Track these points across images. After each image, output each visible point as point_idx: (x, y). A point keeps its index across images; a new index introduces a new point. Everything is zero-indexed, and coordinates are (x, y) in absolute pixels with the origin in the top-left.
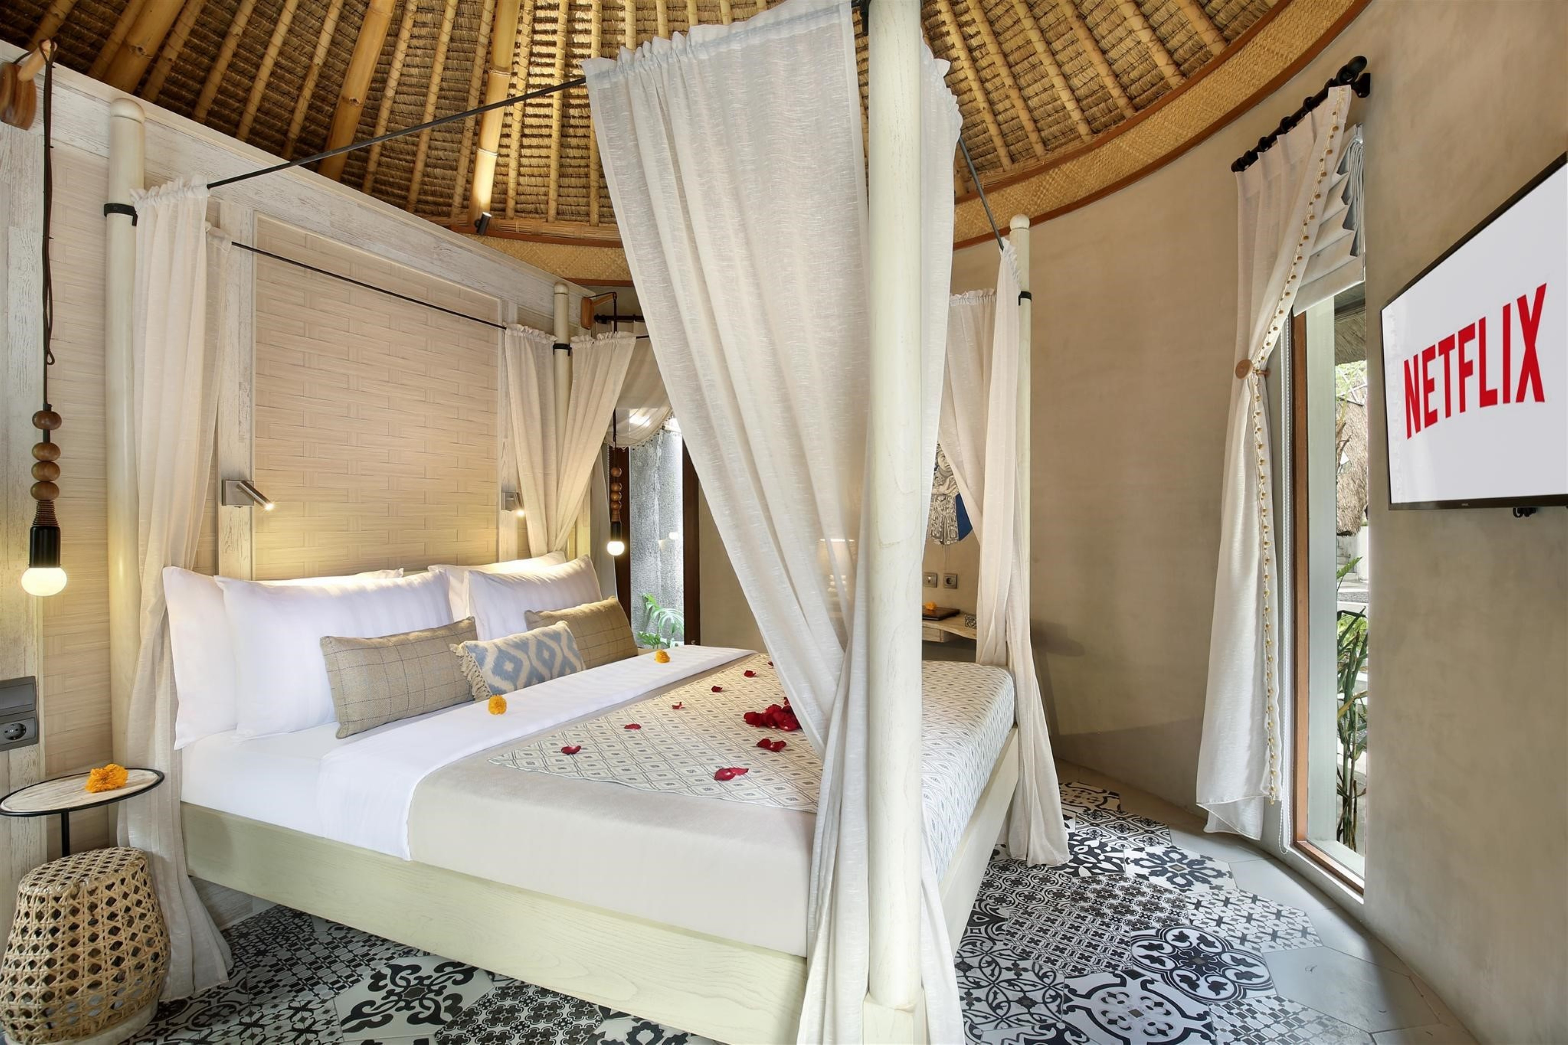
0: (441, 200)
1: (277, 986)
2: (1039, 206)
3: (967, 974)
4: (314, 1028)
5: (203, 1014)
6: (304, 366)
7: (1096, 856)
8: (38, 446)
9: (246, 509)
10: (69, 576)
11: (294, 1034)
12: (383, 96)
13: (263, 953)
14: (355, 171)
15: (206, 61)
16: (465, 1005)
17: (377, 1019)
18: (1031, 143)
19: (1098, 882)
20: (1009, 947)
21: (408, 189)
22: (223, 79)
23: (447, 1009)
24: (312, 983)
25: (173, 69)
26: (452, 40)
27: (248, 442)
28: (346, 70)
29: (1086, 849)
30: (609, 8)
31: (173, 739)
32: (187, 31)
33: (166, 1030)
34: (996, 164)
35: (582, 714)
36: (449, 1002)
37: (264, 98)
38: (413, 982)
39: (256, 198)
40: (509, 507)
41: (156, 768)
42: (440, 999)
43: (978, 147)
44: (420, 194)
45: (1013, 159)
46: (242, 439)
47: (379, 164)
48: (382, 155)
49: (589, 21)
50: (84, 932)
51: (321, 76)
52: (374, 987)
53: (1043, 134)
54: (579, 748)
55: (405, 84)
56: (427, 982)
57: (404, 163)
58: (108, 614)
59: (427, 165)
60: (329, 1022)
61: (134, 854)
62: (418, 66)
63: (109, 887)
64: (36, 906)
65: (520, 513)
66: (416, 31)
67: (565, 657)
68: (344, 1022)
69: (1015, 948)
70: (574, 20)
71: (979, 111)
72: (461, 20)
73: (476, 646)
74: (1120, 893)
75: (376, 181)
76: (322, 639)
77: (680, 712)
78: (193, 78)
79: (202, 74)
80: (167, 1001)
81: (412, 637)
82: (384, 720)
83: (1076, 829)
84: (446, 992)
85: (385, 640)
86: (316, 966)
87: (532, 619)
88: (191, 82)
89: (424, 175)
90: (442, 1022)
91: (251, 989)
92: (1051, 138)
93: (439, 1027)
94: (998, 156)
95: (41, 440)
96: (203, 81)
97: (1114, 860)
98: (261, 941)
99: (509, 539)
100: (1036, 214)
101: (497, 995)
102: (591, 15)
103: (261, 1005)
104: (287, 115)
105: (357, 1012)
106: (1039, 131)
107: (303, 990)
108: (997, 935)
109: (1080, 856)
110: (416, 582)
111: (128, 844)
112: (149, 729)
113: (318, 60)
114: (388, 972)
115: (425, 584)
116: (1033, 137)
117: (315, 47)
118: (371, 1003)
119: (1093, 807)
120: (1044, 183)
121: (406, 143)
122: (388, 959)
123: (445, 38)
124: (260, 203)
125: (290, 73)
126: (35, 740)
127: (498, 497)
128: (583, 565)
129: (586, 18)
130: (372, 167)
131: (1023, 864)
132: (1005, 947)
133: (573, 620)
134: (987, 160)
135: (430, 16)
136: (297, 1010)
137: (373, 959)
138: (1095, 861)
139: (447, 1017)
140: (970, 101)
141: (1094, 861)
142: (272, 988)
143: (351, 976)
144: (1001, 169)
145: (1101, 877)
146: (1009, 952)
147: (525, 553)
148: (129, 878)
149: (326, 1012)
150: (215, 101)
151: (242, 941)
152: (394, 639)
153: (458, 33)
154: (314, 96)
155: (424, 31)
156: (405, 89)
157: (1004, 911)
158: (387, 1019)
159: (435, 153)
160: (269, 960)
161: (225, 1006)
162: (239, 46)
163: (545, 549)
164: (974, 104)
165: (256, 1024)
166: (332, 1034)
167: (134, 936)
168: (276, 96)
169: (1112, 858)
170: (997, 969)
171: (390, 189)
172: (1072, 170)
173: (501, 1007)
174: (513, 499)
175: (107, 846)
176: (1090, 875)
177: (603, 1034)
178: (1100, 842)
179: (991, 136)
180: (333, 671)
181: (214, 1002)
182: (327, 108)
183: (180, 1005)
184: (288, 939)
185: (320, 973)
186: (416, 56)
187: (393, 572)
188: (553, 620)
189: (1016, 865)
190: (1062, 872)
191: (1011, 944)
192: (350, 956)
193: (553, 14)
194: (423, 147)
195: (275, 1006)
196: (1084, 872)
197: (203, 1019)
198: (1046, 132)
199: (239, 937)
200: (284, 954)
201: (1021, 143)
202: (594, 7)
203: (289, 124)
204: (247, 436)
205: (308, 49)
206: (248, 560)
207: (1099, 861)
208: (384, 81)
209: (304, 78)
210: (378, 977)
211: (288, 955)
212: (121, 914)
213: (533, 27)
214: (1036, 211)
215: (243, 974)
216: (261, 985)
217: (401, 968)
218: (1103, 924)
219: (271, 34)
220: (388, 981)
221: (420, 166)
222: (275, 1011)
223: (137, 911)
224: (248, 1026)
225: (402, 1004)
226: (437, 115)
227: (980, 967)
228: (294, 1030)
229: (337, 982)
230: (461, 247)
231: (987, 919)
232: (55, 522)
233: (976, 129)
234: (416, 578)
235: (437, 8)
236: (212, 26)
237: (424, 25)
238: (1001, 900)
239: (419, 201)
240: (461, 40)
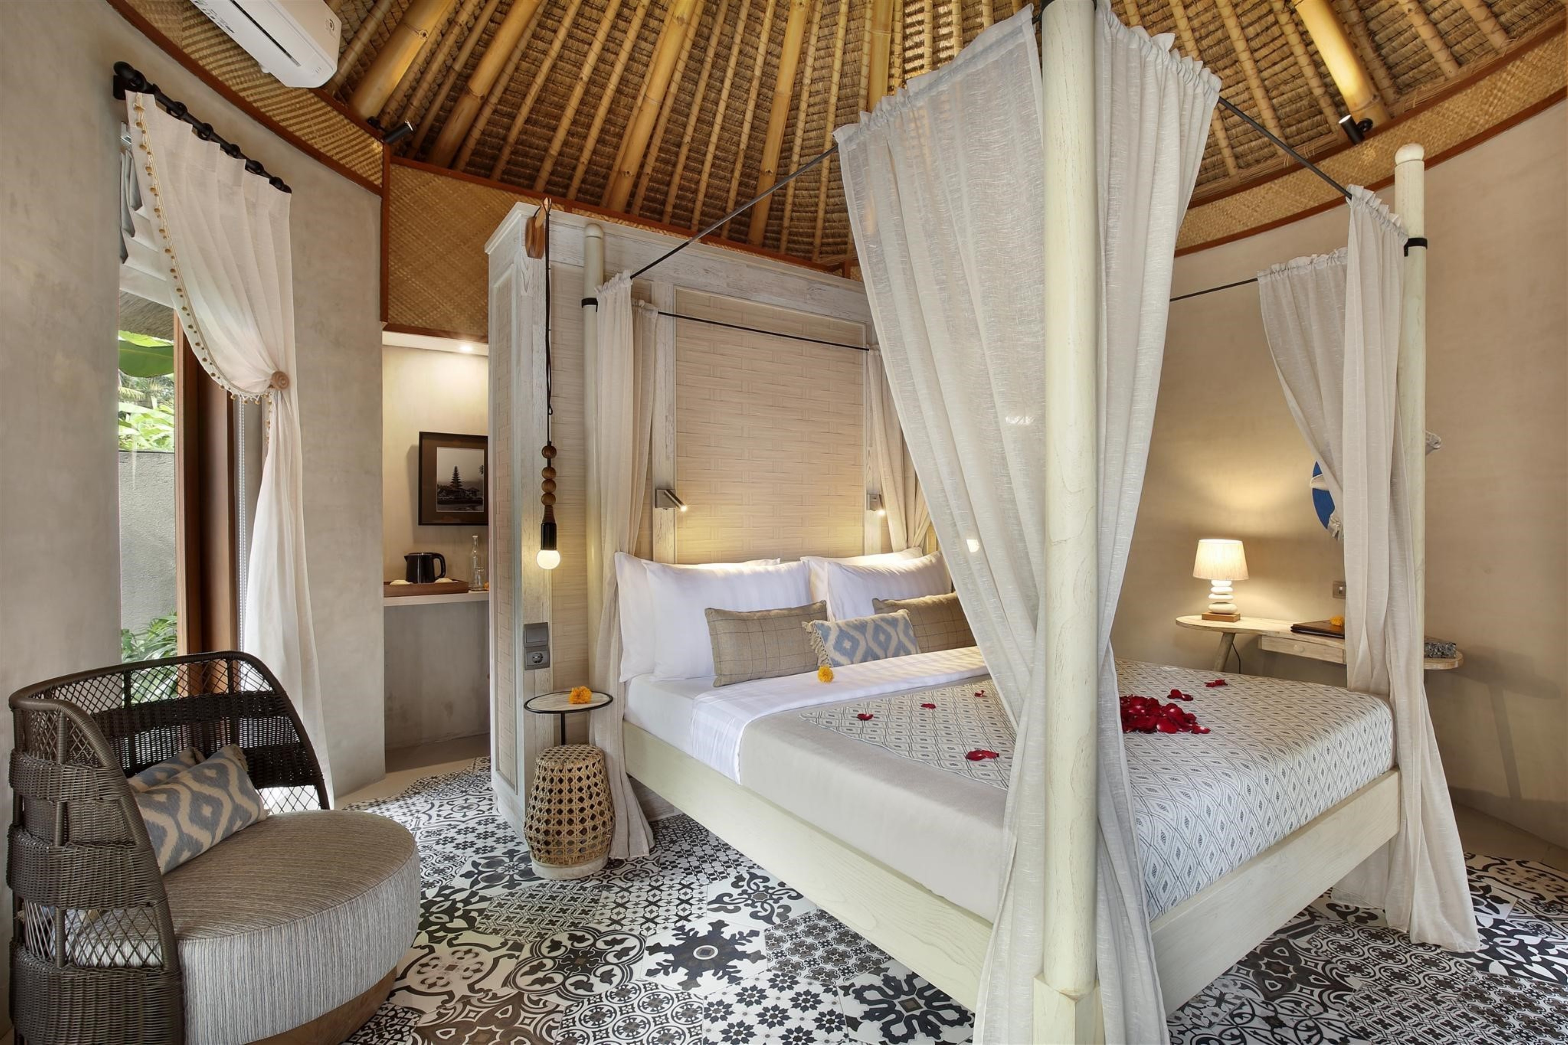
0: (839, 240)
1: (676, 866)
2: (1491, 115)
3: (1275, 1030)
4: (691, 901)
5: (631, 872)
6: (709, 400)
7: (1527, 955)
8: (545, 469)
9: (671, 510)
10: (562, 556)
11: (678, 902)
12: (791, 162)
13: (673, 842)
14: (775, 228)
15: (670, 168)
16: (792, 916)
17: (731, 907)
18: (1484, 35)
19: (1515, 986)
20: (1344, 1019)
21: (813, 236)
22: (681, 178)
23: (779, 915)
24: (698, 870)
25: (650, 180)
26: (839, 99)
27: (672, 459)
28: (763, 147)
29: (1514, 943)
30: (969, 29)
31: (619, 675)
32: (657, 149)
33: (610, 876)
34: (1435, 74)
35: (892, 690)
36: (781, 910)
37: (709, 186)
38: (762, 889)
39: (675, 275)
40: (872, 507)
41: (610, 694)
42: (776, 906)
43: (1407, 59)
44: (823, 238)
45: (1459, 61)
46: (668, 458)
47: (792, 219)
48: (793, 211)
49: (951, 47)
50: (566, 796)
51: (746, 157)
52: (735, 885)
53: (1503, 19)
54: (871, 716)
55: (806, 148)
56: (770, 891)
57: (810, 214)
58: (586, 583)
59: (826, 212)
60: (701, 900)
61: (596, 751)
62: (815, 130)
63: (579, 769)
64: (543, 773)
65: (881, 513)
66: (812, 100)
67: (900, 642)
68: (709, 903)
69: (1351, 1023)
70: (939, 51)
71: (1403, 15)
72: (846, 81)
73: (823, 625)
74: (1548, 1008)
75: (790, 234)
76: (706, 610)
77: (980, 700)
78: (662, 183)
79: (668, 179)
80: (613, 858)
81: (772, 613)
82: (748, 677)
83: (1509, 917)
84: (781, 902)
85: (752, 614)
86: (702, 859)
87: (879, 605)
88: (661, 187)
89: (825, 221)
90: (773, 923)
91: (662, 864)
92: (1515, 20)
93: (769, 926)
94: (1436, 63)
95: (546, 466)
96: (669, 184)
97: (1556, 967)
98: (675, 834)
99: (873, 535)
100: (1487, 127)
101: (816, 915)
102: (953, 41)
103: (664, 877)
104: (725, 195)
105: (719, 899)
106: (1496, 16)
107: (691, 874)
108: (1334, 1003)
109: (1501, 950)
110: (783, 570)
111: (595, 745)
112: (607, 667)
113: (743, 146)
114: (747, 876)
115: (790, 572)
116: (1488, 26)
117: (740, 136)
118: (730, 895)
119: (1550, 897)
120: (1499, 84)
121: (811, 197)
122: (750, 868)
123: (833, 100)
124: (678, 278)
125: (725, 161)
126: (547, 665)
127: (864, 500)
128: (934, 560)
129: (948, 45)
130: (786, 223)
131: (1405, 937)
132: (1339, 1019)
133: (914, 610)
134: (1421, 72)
135: (821, 84)
136: (684, 886)
137: (740, 865)
138: (1523, 960)
139: (776, 920)
140: (1391, 6)
141: (1521, 959)
142: (673, 867)
143: (723, 873)
144: (1442, 79)
145: (1523, 981)
146: (1343, 1026)
147: (887, 548)
148: (590, 766)
149: (701, 893)
150: (678, 197)
151: (664, 831)
152: (759, 614)
153: (843, 92)
154: (742, 175)
155: (817, 99)
156: (806, 151)
157: (1354, 981)
158: (737, 909)
159: (832, 200)
160: (676, 848)
161: (644, 871)
162: (690, 150)
163: (904, 545)
164: (1396, 8)
165: (658, 888)
166: (700, 908)
167: (592, 807)
168: (716, 182)
169: (1553, 963)
170: (1318, 1037)
171: (800, 239)
172: (1542, 57)
173: (816, 925)
174: (876, 500)
175: (584, 744)
176: (1506, 974)
177: (887, 969)
178: (1542, 940)
179: (1423, 41)
180: (714, 635)
181: (639, 866)
182: (752, 182)
183: (619, 863)
184: (691, 837)
185: (704, 865)
186: (813, 121)
187: (771, 561)
188: (895, 607)
189: (1396, 937)
190: (1462, 960)
191: (1348, 1017)
192: (726, 859)
193: (919, 51)
194: (823, 197)
195: (672, 880)
196: (1496, 968)
197: (630, 876)
198: (1508, 15)
199: (663, 828)
200: (686, 847)
201: (1469, 39)
202: (955, 34)
203: (727, 202)
204: (672, 456)
205: (736, 138)
206: (672, 549)
207: (1530, 963)
208: (791, 149)
209: (734, 163)
210: (740, 878)
211: (688, 848)
212: (585, 789)
213: (904, 68)
214: (1487, 122)
215: (659, 853)
216: (668, 863)
217: (757, 877)
218: (1500, 1034)
219: (709, 135)
220: (745, 883)
221: (821, 214)
222: (671, 883)
223: (594, 790)
224: (654, 888)
225: (750, 902)
226: (832, 167)
227: (1295, 1029)
228: (679, 899)
229: (713, 874)
230: (829, 285)
231: (1327, 983)
232: (554, 520)
233: (1402, 38)
234: (784, 567)
235: (826, 75)
236: (672, 141)
237: (818, 93)
238: (1356, 969)
239: (822, 244)
240: (847, 98)
